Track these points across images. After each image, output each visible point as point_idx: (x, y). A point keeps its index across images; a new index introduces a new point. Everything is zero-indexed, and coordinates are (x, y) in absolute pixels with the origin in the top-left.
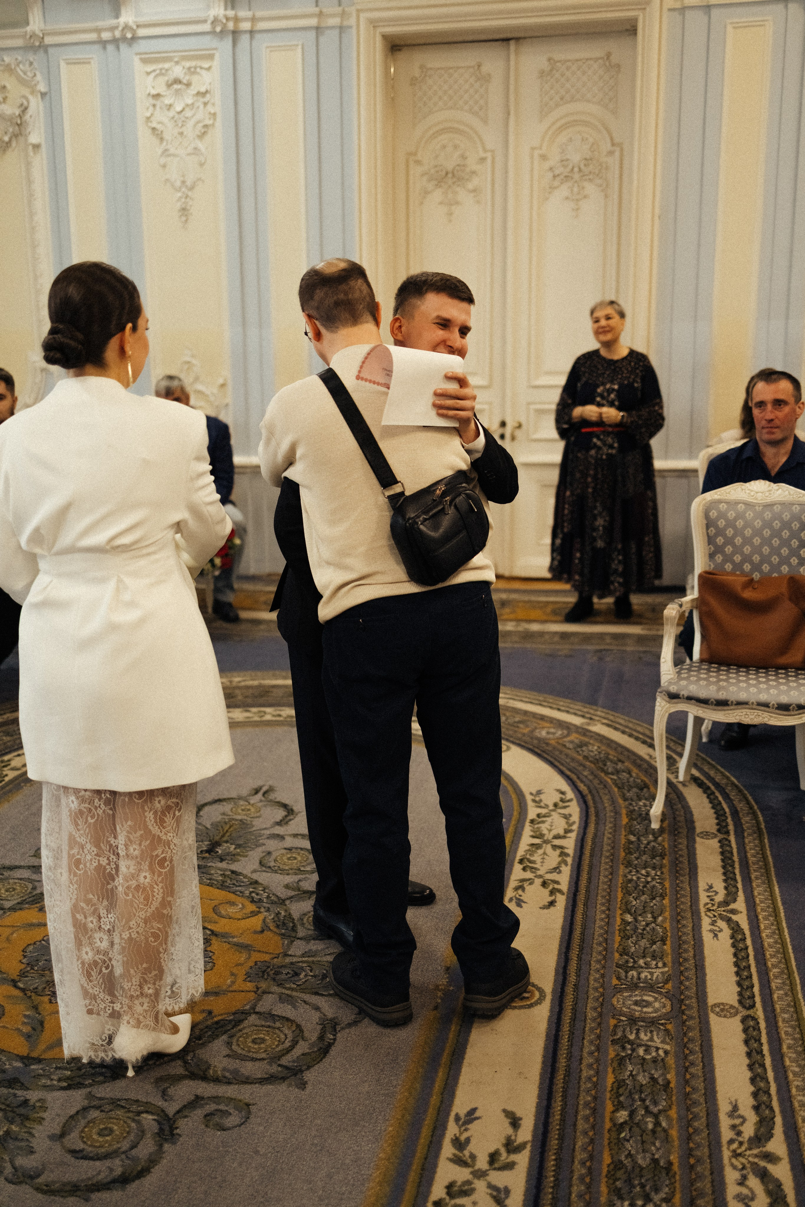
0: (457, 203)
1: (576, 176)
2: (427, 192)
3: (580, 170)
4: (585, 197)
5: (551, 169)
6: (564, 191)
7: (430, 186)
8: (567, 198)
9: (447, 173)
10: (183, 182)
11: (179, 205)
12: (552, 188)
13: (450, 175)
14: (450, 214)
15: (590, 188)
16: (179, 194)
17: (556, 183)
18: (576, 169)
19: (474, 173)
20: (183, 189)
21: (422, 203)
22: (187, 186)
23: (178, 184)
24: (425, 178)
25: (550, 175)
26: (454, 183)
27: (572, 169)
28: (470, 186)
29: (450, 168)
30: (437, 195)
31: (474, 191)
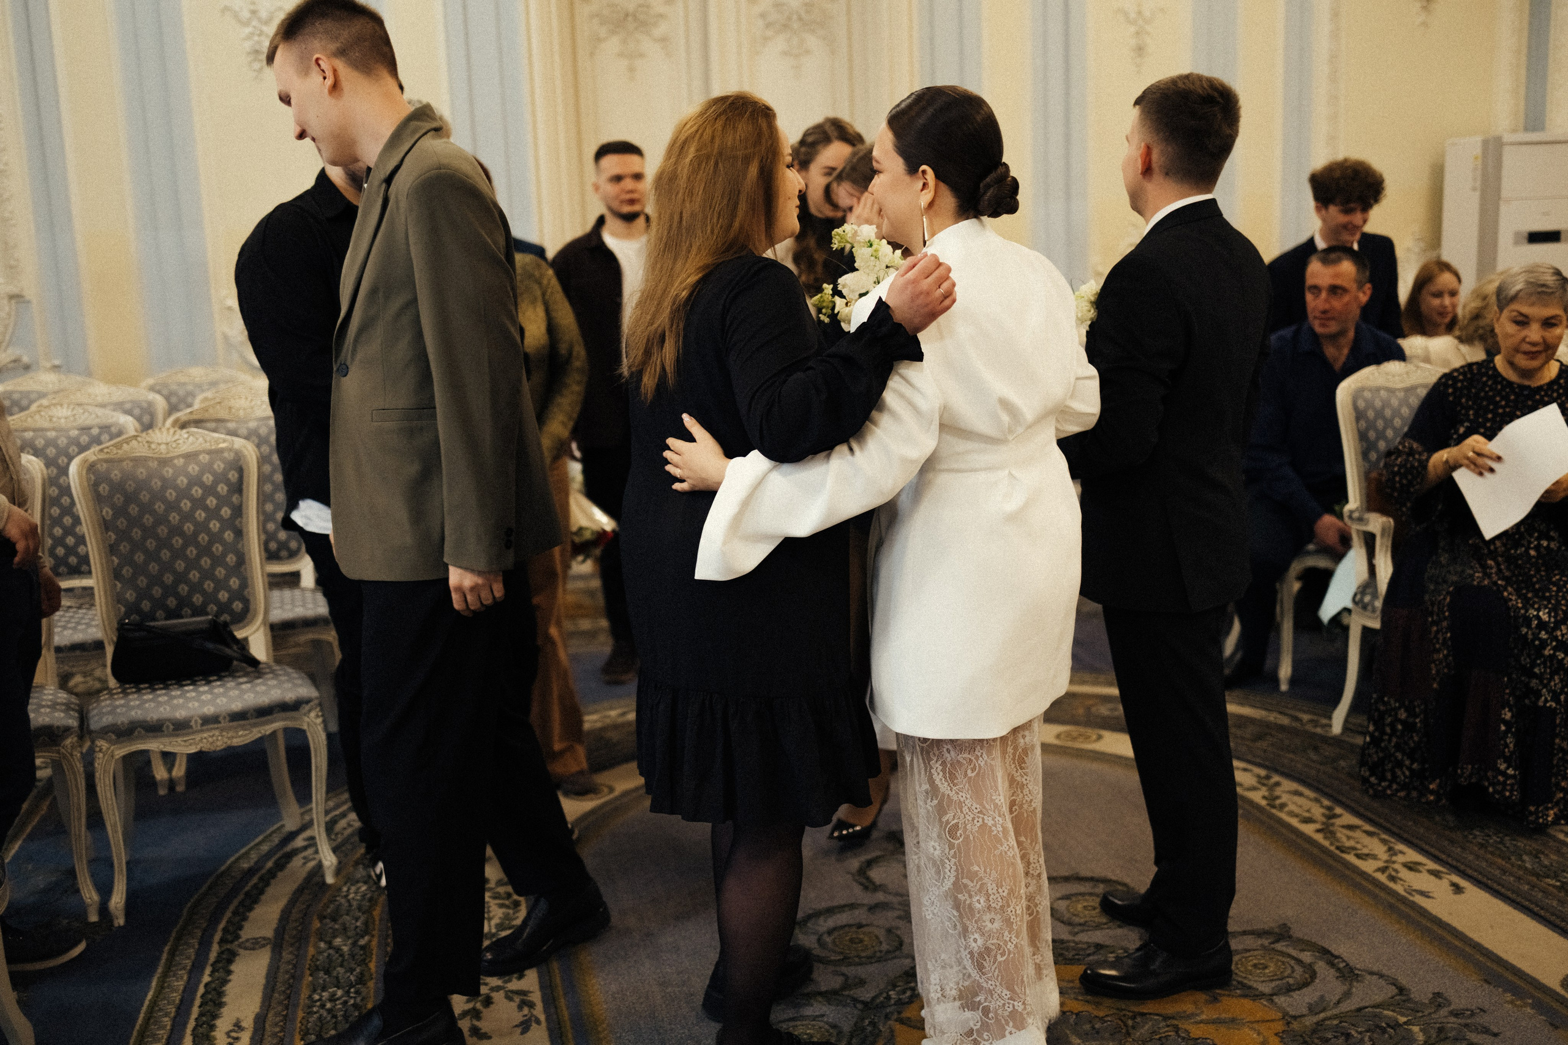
0: (642, 55)
1: (796, 25)
2: (599, 40)
3: (800, 19)
4: (807, 52)
5: (763, 16)
6: (779, 43)
7: (603, 32)
8: (785, 53)
9: (627, 15)
10: (254, 12)
11: (248, 45)
12: (766, 39)
13: (630, 19)
14: (631, 69)
15: (812, 41)
16: (248, 30)
17: (769, 33)
18: (795, 17)
19: (661, 16)
20: (255, 23)
21: (592, 54)
22: (260, 20)
23: (245, 14)
24: (596, 21)
25: (760, 23)
26: (636, 28)
27: (789, 18)
28: (658, 32)
29: (631, 7)
30: (613, 45)
31: (664, 40)
